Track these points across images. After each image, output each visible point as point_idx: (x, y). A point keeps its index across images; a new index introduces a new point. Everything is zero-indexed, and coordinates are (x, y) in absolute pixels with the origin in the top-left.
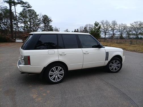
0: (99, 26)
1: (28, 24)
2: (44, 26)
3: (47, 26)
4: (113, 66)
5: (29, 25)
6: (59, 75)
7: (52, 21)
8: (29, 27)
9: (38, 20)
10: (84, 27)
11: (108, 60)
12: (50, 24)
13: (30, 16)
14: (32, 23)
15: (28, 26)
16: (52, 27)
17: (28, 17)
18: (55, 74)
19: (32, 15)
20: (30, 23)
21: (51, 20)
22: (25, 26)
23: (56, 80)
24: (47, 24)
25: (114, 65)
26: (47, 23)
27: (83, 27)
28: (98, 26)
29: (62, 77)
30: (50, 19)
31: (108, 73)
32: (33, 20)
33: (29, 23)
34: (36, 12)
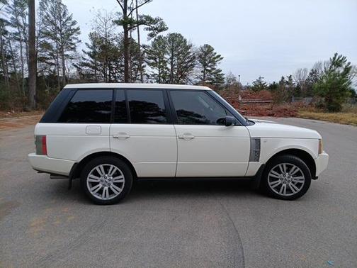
0: (344, 66)
1: (167, 68)
2: (202, 72)
3: (209, 71)
4: (282, 179)
5: (168, 70)
6: (112, 186)
7: (222, 58)
8: (170, 75)
9: (189, 57)
10: (310, 71)
11: (258, 161)
12: (218, 67)
13: (172, 50)
14: (176, 67)
15: (166, 73)
16: (221, 73)
17: (169, 52)
18: (102, 181)
19: (177, 46)
20: (172, 65)
21: (219, 56)
22: (160, 74)
23: (105, 197)
24: (210, 67)
25: (284, 175)
26: (210, 64)
27: (305, 70)
28: (340, 66)
29: (120, 190)
30: (217, 55)
31: (265, 199)
32: (178, 59)
33: (169, 66)
34: (185, 40)
